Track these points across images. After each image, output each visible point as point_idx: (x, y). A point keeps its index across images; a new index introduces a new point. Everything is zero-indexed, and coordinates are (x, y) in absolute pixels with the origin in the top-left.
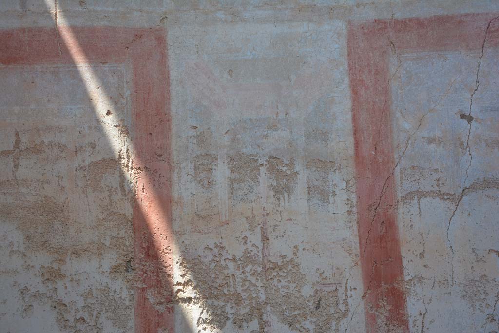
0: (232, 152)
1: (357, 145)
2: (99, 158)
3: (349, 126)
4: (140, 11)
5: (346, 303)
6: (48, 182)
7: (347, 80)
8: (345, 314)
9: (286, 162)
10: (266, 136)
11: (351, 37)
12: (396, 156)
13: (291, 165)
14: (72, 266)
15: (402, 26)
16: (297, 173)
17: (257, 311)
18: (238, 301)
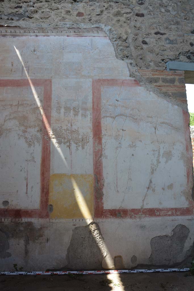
0: (65, 106)
1: (93, 106)
2: (35, 107)
3: (92, 101)
4: (47, 75)
5: (89, 140)
6: (25, 112)
7: (92, 91)
8: (88, 142)
9: (77, 109)
10: (73, 103)
11: (93, 82)
12: (102, 108)
13: (78, 109)
14: (29, 130)
15: (104, 80)
16: (79, 111)
17: (69, 141)
18: (65, 139)
